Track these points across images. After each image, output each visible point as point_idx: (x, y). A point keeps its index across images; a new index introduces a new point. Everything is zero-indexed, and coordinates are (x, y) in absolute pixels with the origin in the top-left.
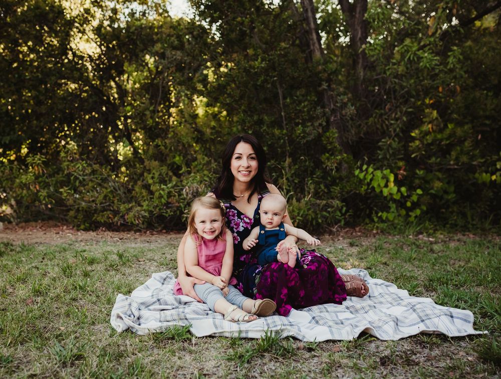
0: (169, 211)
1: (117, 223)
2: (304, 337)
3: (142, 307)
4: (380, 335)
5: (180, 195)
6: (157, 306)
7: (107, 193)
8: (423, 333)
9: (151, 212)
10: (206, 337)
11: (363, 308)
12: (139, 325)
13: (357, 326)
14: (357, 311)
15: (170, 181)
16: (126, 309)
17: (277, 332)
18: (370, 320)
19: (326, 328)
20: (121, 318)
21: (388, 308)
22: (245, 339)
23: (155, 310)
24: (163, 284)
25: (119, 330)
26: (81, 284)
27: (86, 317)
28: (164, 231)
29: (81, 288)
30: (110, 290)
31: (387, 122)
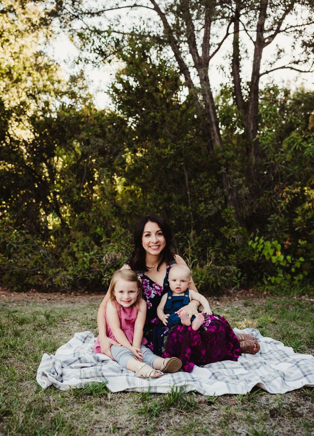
0: (91, 275)
1: (46, 285)
2: (205, 391)
3: (65, 365)
4: (270, 389)
5: (100, 261)
6: (78, 364)
7: (38, 259)
8: (306, 387)
9: (75, 276)
10: (120, 392)
11: (255, 364)
12: (62, 381)
13: (250, 381)
14: (250, 367)
15: (92, 249)
16: (51, 368)
17: (182, 388)
18: (261, 375)
19: (223, 384)
20: (46, 375)
21: (276, 365)
22: (154, 394)
23: (76, 368)
24: (84, 342)
25: (44, 387)
26: (11, 343)
27: (15, 374)
28: (87, 292)
29: (11, 347)
30: (37, 349)
31: (275, 201)
